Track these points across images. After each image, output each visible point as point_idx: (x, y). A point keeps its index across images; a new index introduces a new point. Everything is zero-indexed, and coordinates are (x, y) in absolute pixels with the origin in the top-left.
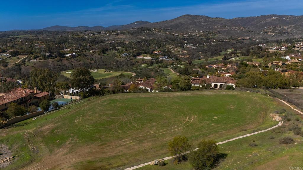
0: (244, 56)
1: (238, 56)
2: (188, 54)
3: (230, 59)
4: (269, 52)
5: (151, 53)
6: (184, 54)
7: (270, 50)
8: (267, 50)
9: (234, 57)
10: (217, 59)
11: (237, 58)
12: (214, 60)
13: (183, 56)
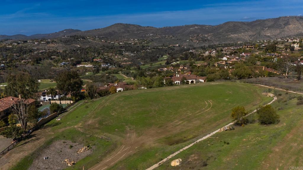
0: (183, 60)
1: (178, 61)
2: (129, 61)
3: (172, 63)
4: (203, 56)
5: (92, 62)
6: (125, 61)
7: (204, 54)
8: (201, 54)
9: (175, 61)
10: (161, 64)
11: (178, 62)
12: (158, 64)
13: (125, 63)
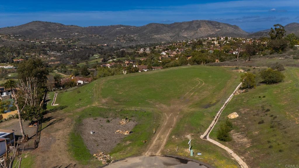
0: (119, 57)
1: (114, 58)
3: (108, 61)
4: (138, 53)
5: (12, 62)
9: (111, 59)
10: (97, 62)
12: (94, 62)
13: (53, 63)
